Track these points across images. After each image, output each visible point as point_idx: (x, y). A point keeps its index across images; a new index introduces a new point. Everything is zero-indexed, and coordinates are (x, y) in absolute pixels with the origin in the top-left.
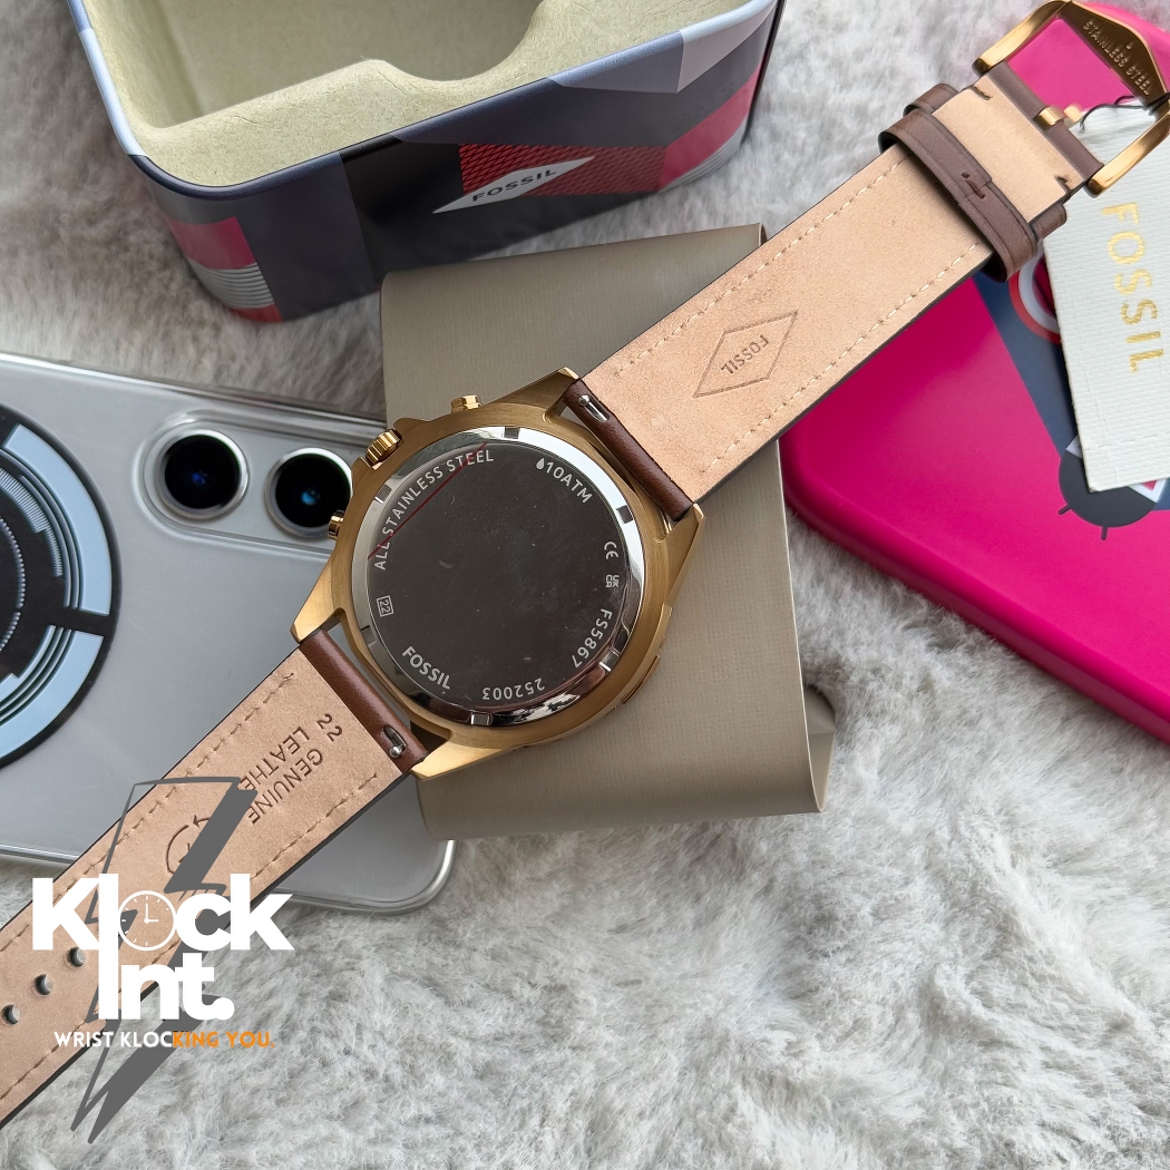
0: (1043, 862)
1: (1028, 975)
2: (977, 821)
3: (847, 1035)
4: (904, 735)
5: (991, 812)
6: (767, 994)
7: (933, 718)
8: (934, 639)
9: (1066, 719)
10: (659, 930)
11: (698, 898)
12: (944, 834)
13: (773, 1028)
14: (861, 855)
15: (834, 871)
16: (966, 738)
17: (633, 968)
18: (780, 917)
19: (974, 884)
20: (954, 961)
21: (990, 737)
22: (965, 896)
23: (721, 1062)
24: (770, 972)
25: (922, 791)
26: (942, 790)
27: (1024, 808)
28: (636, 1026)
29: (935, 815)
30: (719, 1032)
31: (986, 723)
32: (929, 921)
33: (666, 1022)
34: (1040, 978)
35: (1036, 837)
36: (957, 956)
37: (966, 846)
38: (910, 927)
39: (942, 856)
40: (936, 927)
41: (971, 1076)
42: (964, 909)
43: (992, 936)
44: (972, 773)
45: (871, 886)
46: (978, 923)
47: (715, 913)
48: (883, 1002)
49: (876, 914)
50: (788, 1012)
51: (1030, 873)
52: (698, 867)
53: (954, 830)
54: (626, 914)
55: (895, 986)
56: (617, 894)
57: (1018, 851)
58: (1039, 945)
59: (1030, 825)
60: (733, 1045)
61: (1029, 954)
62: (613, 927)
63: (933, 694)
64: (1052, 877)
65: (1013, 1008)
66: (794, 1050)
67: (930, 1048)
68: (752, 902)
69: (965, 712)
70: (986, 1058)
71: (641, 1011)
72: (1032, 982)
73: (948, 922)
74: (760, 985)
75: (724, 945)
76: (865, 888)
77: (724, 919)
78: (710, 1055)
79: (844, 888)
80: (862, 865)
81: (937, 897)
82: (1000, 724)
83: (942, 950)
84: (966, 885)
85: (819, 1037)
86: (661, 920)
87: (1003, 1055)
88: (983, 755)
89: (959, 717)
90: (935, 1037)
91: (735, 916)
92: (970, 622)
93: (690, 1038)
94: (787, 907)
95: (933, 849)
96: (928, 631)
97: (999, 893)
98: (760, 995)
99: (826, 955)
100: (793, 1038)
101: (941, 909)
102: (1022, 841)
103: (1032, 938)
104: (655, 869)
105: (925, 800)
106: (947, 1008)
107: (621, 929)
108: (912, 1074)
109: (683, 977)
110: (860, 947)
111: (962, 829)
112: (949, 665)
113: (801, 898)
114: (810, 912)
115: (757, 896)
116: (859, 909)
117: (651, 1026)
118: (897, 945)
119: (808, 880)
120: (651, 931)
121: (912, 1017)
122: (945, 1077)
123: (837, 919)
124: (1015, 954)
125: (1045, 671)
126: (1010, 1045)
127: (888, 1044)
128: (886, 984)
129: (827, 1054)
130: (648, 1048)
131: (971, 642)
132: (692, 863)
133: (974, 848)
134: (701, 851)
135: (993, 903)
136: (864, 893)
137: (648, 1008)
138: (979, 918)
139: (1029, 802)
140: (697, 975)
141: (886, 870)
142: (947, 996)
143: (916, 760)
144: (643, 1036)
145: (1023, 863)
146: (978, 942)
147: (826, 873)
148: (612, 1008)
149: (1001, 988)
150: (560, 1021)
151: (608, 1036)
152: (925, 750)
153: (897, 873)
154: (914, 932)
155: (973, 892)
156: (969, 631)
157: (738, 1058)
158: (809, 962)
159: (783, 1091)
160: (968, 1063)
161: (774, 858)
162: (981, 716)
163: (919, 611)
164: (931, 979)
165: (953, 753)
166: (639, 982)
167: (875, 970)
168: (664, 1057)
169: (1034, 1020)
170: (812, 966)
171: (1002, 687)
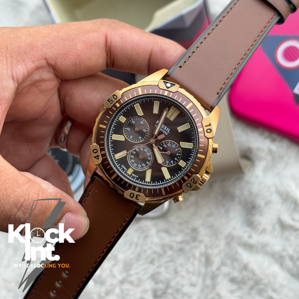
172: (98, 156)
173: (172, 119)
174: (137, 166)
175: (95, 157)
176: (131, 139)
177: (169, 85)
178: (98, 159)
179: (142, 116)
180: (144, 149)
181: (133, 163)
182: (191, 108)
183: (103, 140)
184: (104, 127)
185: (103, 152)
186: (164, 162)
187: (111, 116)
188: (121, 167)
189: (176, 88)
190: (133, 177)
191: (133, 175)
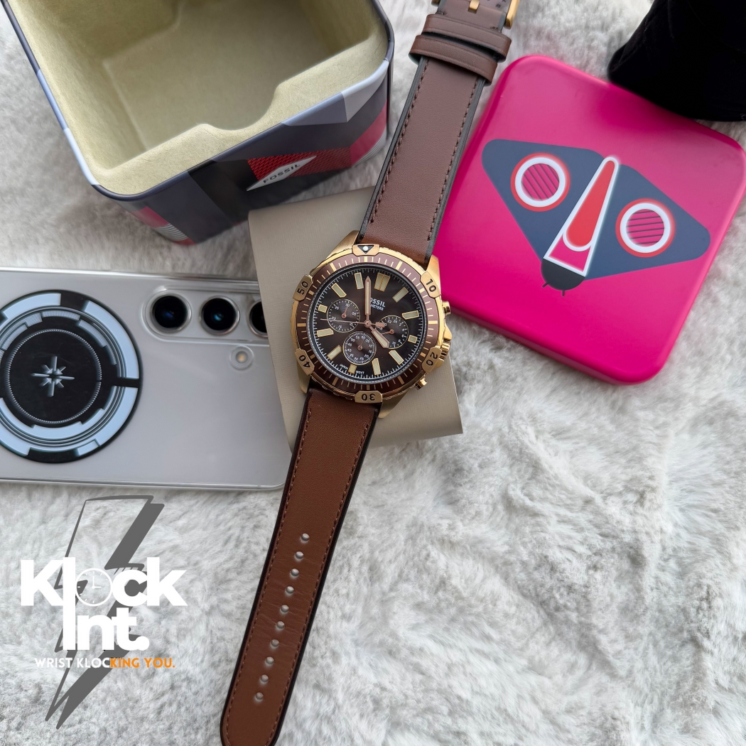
0: (549, 436)
1: (548, 485)
2: (520, 422)
3: (473, 518)
4: (484, 388)
5: (525, 417)
6: (438, 503)
7: (496, 380)
8: (493, 347)
9: (554, 373)
10: (390, 482)
11: (405, 467)
12: (506, 430)
13: (441, 518)
14: (472, 442)
15: (460, 450)
16: (511, 387)
17: (380, 500)
18: (440, 470)
19: (521, 449)
20: (515, 482)
21: (521, 385)
22: (517, 455)
23: (421, 535)
24: (438, 495)
25: (495, 411)
26: (503, 410)
27: (539, 415)
28: (384, 525)
29: (502, 421)
30: (419, 523)
31: (519, 379)
32: (503, 467)
33: (396, 521)
34: (553, 486)
35: (545, 426)
36: (516, 480)
37: (516, 434)
38: (495, 470)
39: (506, 439)
40: (506, 469)
41: (527, 529)
42: (518, 460)
43: (531, 470)
44: (515, 401)
45: (477, 454)
46: (524, 465)
47: (412, 473)
48: (487, 503)
49: (480, 466)
50: (447, 511)
51: (544, 441)
52: (404, 453)
53: (510, 427)
54: (375, 477)
55: (492, 496)
56: (371, 469)
57: (538, 433)
58: (551, 472)
59: (543, 421)
60: (426, 528)
61: (547, 476)
62: (370, 483)
63: (495, 370)
64: (554, 442)
65: (543, 500)
66: (452, 527)
67: (509, 519)
68: (428, 466)
69: (509, 376)
70: (533, 521)
71: (386, 518)
72: (550, 488)
73: (511, 466)
74: (434, 500)
75: (418, 485)
76: (474, 455)
77: (417, 474)
78: (416, 533)
79: (466, 456)
80: (472, 446)
81: (506, 456)
82: (525, 379)
83: (511, 479)
84: (518, 450)
85: (462, 521)
86: (390, 478)
87: (540, 519)
88: (519, 393)
89: (507, 378)
90: (511, 514)
91: (421, 472)
92: (508, 338)
93: (408, 527)
94: (442, 466)
95: (502, 436)
96: (490, 344)
97: (531, 452)
98: (435, 505)
99: (461, 485)
100: (451, 522)
101: (508, 461)
102: (540, 429)
103: (549, 470)
104: (385, 456)
105: (496, 415)
106: (514, 503)
107: (374, 483)
108: (503, 531)
109: (402, 501)
110: (475, 481)
111: (514, 427)
112: (500, 357)
113: (448, 462)
114: (452, 467)
115: (429, 463)
116: (473, 465)
117: (390, 524)
118: (491, 479)
119: (450, 455)
120: (386, 483)
121: (500, 507)
122: (517, 531)
123: (464, 470)
124: (541, 477)
125: (542, 355)
126: (543, 515)
127: (491, 519)
128: (488, 495)
129: (465, 527)
130: (390, 533)
131: (509, 346)
132: (401, 452)
133: (519, 434)
134: (404, 447)
135: (530, 456)
136: (474, 458)
137: (389, 516)
138: (524, 464)
139: (541, 411)
140: (407, 500)
141: (483, 447)
142: (514, 498)
143: (490, 398)
144: (387, 528)
145: (541, 437)
146: (525, 473)
147: (457, 451)
148: (373, 518)
149: (537, 491)
150: (352, 528)
151: (373, 531)
152: (494, 394)
153: (488, 448)
154: (497, 472)
155: (521, 452)
156: (508, 342)
157: (428, 533)
158: (454, 488)
159: (448, 544)
160: (526, 524)
161: (435, 447)
162: (516, 377)
163: (486, 336)
164: (506, 491)
165: (506, 394)
166: (383, 506)
167: (482, 490)
168: (398, 536)
169: (552, 503)
170: (456, 490)
171: (524, 363)
172: (308, 363)
173: (383, 289)
174: (359, 360)
175: (305, 366)
176: (340, 329)
177: (366, 248)
178: (309, 366)
179: (345, 298)
180: (360, 336)
181: (353, 358)
182: (402, 267)
183: (307, 341)
184: (304, 325)
185: (312, 357)
186: (391, 344)
187: (307, 309)
188: (340, 367)
189: (376, 249)
190: (359, 375)
191: (357, 372)
